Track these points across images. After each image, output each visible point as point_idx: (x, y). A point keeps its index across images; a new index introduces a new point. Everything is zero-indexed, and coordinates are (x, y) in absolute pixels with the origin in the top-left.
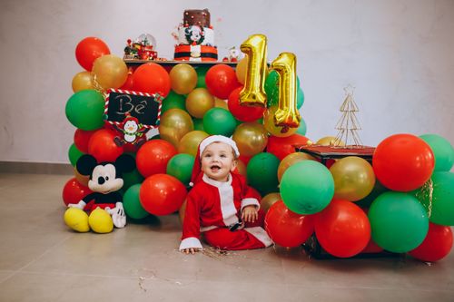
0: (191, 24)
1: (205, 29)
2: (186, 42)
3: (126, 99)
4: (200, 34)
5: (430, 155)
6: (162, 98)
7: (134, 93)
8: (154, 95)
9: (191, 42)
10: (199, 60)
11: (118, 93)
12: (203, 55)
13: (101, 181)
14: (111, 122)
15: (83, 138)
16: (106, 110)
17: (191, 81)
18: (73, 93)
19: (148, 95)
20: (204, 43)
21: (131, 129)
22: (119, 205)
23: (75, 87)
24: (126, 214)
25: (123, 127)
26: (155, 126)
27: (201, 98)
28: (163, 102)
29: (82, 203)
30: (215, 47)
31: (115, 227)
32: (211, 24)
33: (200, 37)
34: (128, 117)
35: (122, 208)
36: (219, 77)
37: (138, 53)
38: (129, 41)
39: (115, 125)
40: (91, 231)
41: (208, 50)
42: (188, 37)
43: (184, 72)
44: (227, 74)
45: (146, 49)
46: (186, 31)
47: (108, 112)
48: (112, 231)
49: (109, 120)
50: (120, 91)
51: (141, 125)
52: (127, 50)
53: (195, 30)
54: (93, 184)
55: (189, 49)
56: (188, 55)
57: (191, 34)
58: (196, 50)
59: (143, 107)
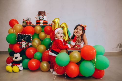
0: (40, 15)
1: (44, 16)
2: (39, 20)
3: (22, 36)
5: (95, 51)
6: (32, 35)
7: (24, 34)
8: (30, 35)
9: (40, 20)
10: (42, 25)
12: (43, 23)
13: (16, 58)
15: (11, 46)
16: (17, 39)
17: (40, 30)
18: (8, 34)
20: (43, 20)
21: (24, 44)
22: (21, 64)
23: (9, 32)
24: (23, 67)
25: (21, 43)
26: (30, 43)
27: (43, 35)
28: (32, 36)
29: (11, 64)
30: (47, 21)
31: (20, 70)
32: (46, 15)
33: (42, 18)
34: (23, 40)
35: (22, 65)
36: (47, 29)
37: (26, 23)
38: (24, 20)
40: (13, 72)
41: (45, 22)
42: (39, 18)
43: (38, 28)
44: (50, 28)
45: (28, 22)
46: (39, 17)
47: (17, 40)
48: (19, 71)
49: (18, 42)
50: (20, 34)
51: (27, 43)
52: (23, 22)
53: (41, 16)
54: (14, 59)
56: (39, 23)
57: (40, 17)
58: (42, 22)
59: (27, 38)
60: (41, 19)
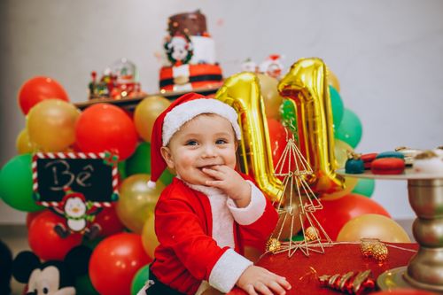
0: (174, 35)
2: (168, 64)
3: (61, 167)
4: (186, 47)
6: (117, 157)
7: (71, 155)
8: (103, 155)
9: (174, 62)
10: (187, 88)
11: (47, 159)
12: (193, 79)
14: (45, 204)
16: (35, 186)
19: (92, 156)
20: (194, 61)
21: (76, 211)
25: (62, 207)
30: (217, 64)
34: (68, 192)
37: (109, 88)
38: (94, 75)
39: (51, 208)
41: (201, 71)
42: (170, 55)
45: (122, 82)
46: (166, 47)
47: (38, 189)
49: (42, 200)
50: (51, 155)
51: (90, 204)
52: (92, 87)
53: (178, 43)
55: (171, 73)
56: (171, 82)
59: (88, 175)
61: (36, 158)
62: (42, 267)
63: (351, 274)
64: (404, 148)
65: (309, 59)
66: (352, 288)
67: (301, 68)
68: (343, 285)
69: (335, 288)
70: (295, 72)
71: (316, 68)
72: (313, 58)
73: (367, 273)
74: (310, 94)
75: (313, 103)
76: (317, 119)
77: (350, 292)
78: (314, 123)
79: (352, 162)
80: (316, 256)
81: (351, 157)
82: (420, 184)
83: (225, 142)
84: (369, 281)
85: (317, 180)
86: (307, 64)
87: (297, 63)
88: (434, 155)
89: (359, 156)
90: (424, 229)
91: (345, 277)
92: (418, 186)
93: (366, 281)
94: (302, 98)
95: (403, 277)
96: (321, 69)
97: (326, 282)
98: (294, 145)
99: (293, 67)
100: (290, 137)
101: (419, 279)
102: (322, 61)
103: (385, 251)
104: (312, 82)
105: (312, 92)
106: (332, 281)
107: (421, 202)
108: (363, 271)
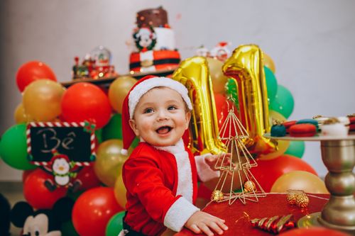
0: (141, 27)
1: (157, 29)
2: (136, 50)
3: (50, 134)
4: (151, 37)
6: (94, 126)
7: (58, 124)
8: (83, 124)
9: (141, 49)
10: (151, 70)
11: (39, 127)
12: (157, 62)
14: (37, 164)
16: (29, 149)
20: (157, 47)
21: (62, 169)
25: (51, 166)
30: (176, 50)
32: (170, 23)
34: (56, 154)
37: (89, 70)
38: (77, 59)
39: (42, 167)
41: (163, 56)
42: (137, 43)
45: (99, 65)
46: (135, 36)
47: (31, 152)
49: (34, 161)
50: (41, 124)
51: (72, 164)
52: (75, 70)
53: (144, 33)
55: (139, 57)
56: (139, 65)
57: (140, 39)
58: (147, 57)
59: (72, 140)
60: (142, 43)
61: (30, 127)
62: (35, 215)
63: (276, 217)
64: (320, 116)
65: (247, 45)
66: (277, 228)
67: (241, 53)
68: (269, 226)
69: (263, 229)
70: (236, 56)
71: (253, 53)
72: (251, 45)
73: (289, 217)
74: (248, 74)
75: (251, 81)
76: (255, 94)
77: (275, 232)
78: (252, 97)
79: (276, 128)
80: (251, 204)
81: (275, 123)
82: (330, 144)
83: (176, 108)
84: (290, 223)
85: (255, 143)
86: (245, 49)
87: (238, 48)
88: (337, 121)
89: (282, 123)
90: (334, 181)
91: (272, 219)
92: (328, 146)
93: (287, 222)
94: (241, 77)
95: (318, 220)
96: (257, 53)
97: (257, 224)
98: (234, 115)
99: (234, 52)
100: (231, 108)
101: (331, 221)
102: (258, 46)
103: (306, 200)
104: (250, 64)
105: (250, 72)
106: (261, 223)
107: (331, 159)
108: (286, 215)
